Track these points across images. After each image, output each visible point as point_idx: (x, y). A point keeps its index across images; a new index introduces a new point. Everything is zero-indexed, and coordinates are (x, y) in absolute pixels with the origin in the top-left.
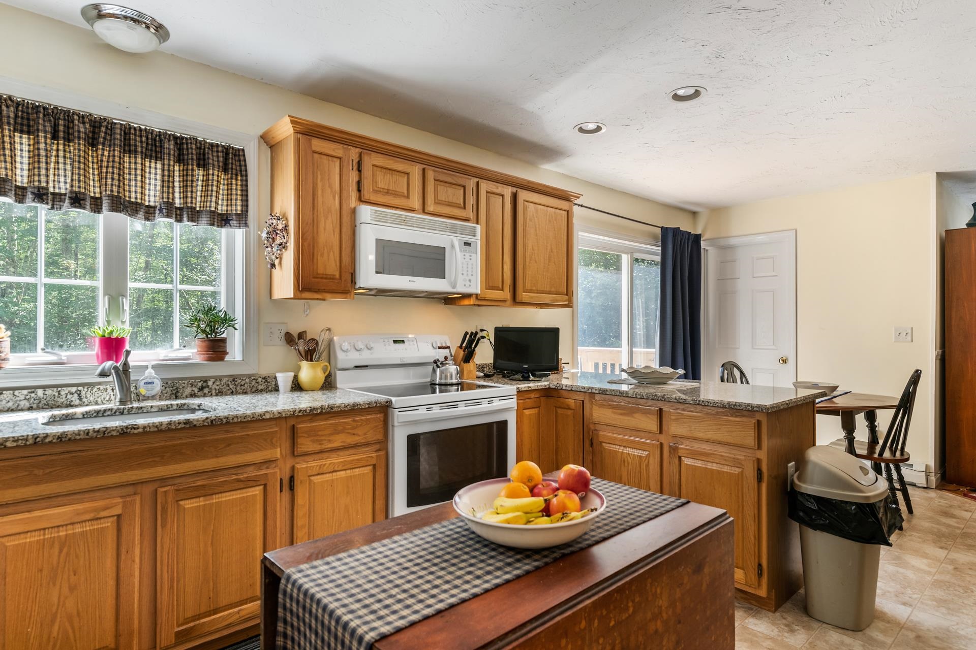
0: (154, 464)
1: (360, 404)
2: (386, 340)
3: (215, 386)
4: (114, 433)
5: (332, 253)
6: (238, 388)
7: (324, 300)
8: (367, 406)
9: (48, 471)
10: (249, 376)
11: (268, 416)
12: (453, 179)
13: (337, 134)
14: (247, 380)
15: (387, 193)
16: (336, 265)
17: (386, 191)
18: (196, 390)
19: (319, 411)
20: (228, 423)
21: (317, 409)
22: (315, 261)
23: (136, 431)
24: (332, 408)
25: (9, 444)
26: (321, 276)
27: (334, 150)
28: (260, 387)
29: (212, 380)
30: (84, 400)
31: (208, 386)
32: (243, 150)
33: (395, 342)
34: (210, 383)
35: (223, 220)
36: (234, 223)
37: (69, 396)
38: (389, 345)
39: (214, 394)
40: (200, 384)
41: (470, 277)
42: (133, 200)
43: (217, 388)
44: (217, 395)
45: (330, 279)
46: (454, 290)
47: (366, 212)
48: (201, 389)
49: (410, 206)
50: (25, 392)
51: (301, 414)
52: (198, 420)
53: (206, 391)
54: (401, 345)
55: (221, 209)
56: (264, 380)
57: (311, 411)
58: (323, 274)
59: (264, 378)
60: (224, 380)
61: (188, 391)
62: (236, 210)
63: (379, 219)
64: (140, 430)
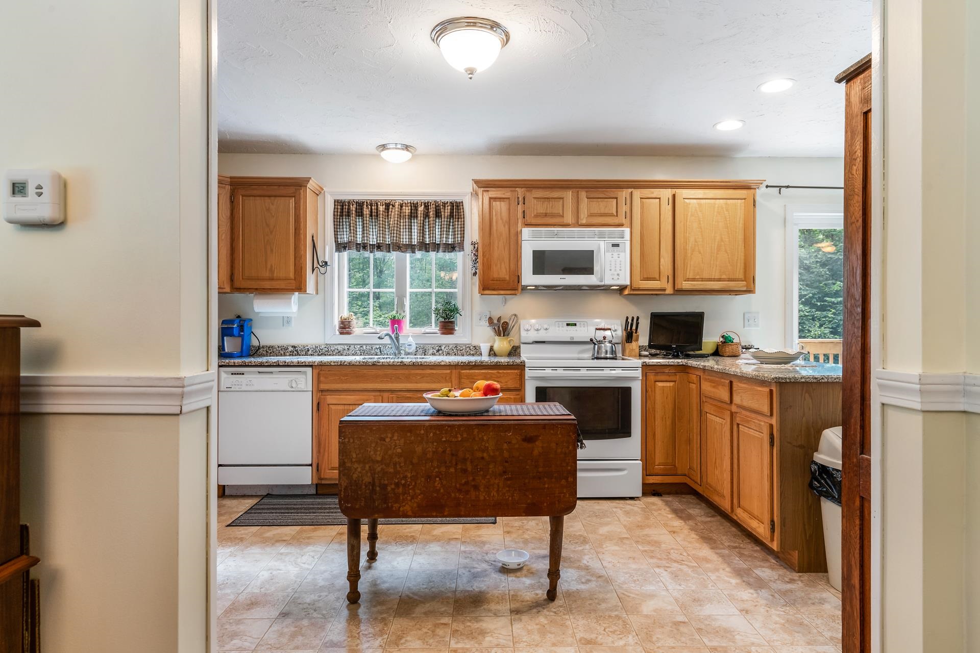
0: (387, 382)
1: (501, 362)
2: (560, 323)
3: (445, 350)
4: (370, 364)
5: (503, 263)
6: (459, 352)
7: (516, 295)
8: (506, 364)
9: (346, 378)
10: (465, 345)
11: (443, 364)
12: (605, 194)
13: (506, 183)
14: (464, 347)
15: (546, 216)
16: (506, 271)
17: (545, 214)
18: (435, 352)
19: (473, 364)
20: (421, 365)
21: (472, 362)
22: (492, 269)
23: (379, 364)
24: (482, 362)
25: (332, 364)
26: (495, 279)
27: (504, 194)
28: (472, 352)
29: (444, 346)
30: (382, 352)
31: (442, 350)
32: (462, 202)
33: (568, 325)
34: (443, 348)
35: (451, 248)
36: (457, 249)
37: (376, 350)
38: (563, 327)
39: (445, 355)
40: (437, 348)
41: (618, 272)
42: (404, 243)
43: (447, 351)
44: (446, 355)
45: (503, 280)
46: (603, 283)
47: (526, 232)
48: (438, 351)
49: (565, 222)
50: (359, 346)
51: (462, 364)
52: (407, 362)
53: (441, 352)
54: (574, 327)
55: (450, 241)
56: (474, 348)
57: (468, 363)
58: (497, 278)
59: (474, 347)
60: (451, 346)
61: (431, 351)
62: (458, 241)
63: (535, 236)
64: (381, 364)
